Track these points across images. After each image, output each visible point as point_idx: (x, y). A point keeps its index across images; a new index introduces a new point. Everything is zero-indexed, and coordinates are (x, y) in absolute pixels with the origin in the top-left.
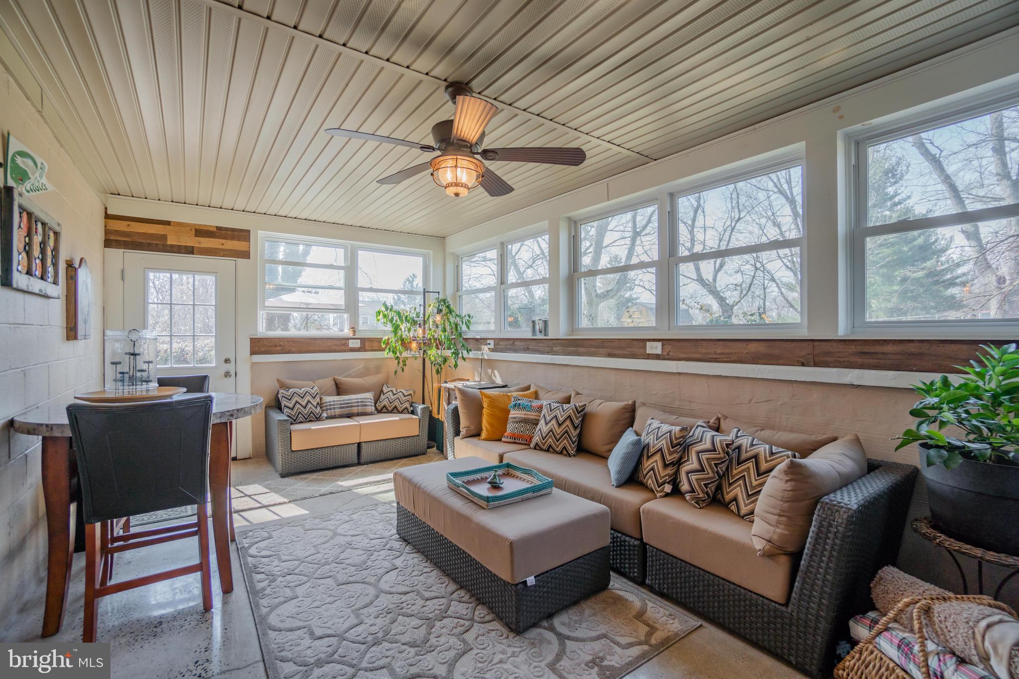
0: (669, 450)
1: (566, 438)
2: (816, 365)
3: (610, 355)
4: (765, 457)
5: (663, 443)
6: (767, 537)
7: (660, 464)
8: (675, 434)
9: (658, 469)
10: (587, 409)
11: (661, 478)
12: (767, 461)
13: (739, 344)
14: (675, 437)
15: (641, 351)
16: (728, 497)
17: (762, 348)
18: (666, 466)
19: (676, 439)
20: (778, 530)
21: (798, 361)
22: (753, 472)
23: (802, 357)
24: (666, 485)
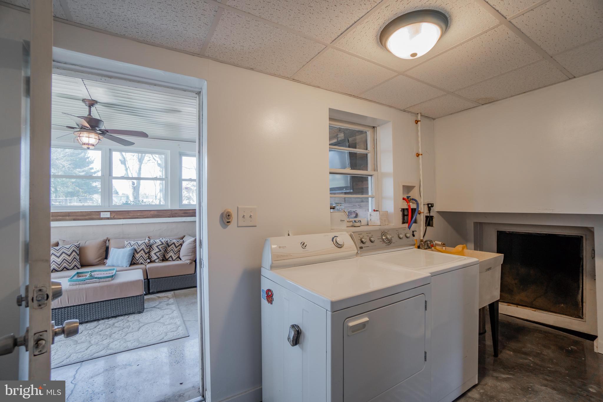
0: (146, 248)
1: (75, 261)
2: (173, 217)
3: (74, 220)
4: (177, 243)
5: (143, 247)
6: (189, 259)
7: (144, 254)
8: (147, 243)
9: (144, 255)
10: (80, 245)
11: (146, 258)
12: (177, 244)
13: (147, 212)
14: (147, 244)
15: (98, 217)
16: (167, 257)
17: (156, 213)
18: (146, 254)
19: (148, 244)
20: (192, 256)
21: (168, 216)
22: (174, 247)
23: (169, 215)
24: (147, 260)
